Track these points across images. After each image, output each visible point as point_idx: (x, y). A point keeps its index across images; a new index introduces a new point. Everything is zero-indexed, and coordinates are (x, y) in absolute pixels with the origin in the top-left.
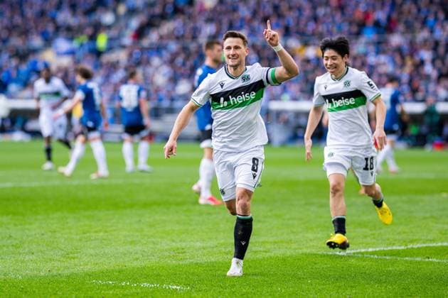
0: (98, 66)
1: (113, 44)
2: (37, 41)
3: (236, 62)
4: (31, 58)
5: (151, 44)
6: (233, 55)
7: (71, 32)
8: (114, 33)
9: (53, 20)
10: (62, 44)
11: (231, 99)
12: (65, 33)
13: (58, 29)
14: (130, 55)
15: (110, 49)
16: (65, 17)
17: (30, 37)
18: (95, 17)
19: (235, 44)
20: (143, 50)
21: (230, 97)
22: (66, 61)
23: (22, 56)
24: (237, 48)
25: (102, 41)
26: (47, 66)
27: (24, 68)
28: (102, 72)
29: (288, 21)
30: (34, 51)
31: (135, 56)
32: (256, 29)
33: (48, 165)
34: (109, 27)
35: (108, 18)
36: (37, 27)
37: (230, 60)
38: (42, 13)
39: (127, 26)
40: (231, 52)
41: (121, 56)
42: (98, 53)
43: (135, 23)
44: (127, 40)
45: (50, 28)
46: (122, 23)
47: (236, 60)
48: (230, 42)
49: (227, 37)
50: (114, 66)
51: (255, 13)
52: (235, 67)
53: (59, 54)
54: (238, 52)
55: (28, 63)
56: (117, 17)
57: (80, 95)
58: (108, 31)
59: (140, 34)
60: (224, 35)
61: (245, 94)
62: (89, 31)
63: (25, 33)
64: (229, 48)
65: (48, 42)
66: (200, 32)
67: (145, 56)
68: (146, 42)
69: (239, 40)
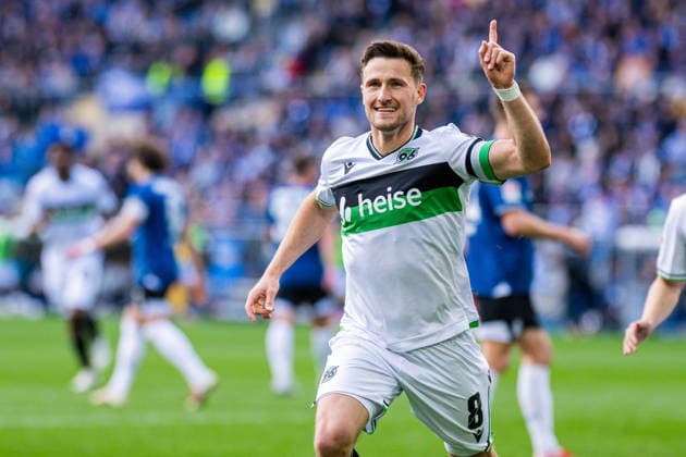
0: (206, 137)
1: (244, 87)
2: (60, 78)
3: (392, 119)
4: (46, 118)
5: (336, 88)
6: (385, 104)
7: (140, 57)
8: (244, 59)
9: (100, 26)
10: (121, 85)
11: (361, 203)
12: (128, 59)
13: (110, 48)
14: (284, 115)
15: (236, 96)
16: (128, 21)
17: (45, 67)
18: (198, 22)
19: (391, 75)
20: (315, 101)
21: (360, 196)
22: (129, 128)
23: (26, 112)
24: (395, 83)
25: (216, 79)
26: (82, 138)
27: (30, 141)
28: (215, 154)
29: (667, 36)
30: (56, 101)
31: (295, 117)
32: (589, 54)
33: (83, 380)
34: (233, 46)
35: (231, 24)
36: (60, 46)
37: (378, 114)
38: (73, 13)
39: (276, 44)
40: (380, 94)
41: (261, 116)
42: (205, 109)
43: (296, 37)
44: (278, 77)
45: (92, 47)
46: (265, 37)
47: (393, 115)
48: (378, 69)
49: (370, 56)
50: (243, 141)
51: (585, 17)
52: (388, 131)
53: (114, 109)
54: (398, 94)
55: (39, 129)
56: (255, 23)
57: (134, 210)
58: (230, 54)
59: (308, 62)
60: (364, 52)
61: (393, 193)
62: (185, 54)
63: (32, 58)
64: (375, 83)
65: (88, 78)
66: (451, 59)
67: (319, 117)
68: (321, 83)
69: (403, 64)
